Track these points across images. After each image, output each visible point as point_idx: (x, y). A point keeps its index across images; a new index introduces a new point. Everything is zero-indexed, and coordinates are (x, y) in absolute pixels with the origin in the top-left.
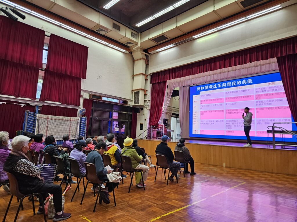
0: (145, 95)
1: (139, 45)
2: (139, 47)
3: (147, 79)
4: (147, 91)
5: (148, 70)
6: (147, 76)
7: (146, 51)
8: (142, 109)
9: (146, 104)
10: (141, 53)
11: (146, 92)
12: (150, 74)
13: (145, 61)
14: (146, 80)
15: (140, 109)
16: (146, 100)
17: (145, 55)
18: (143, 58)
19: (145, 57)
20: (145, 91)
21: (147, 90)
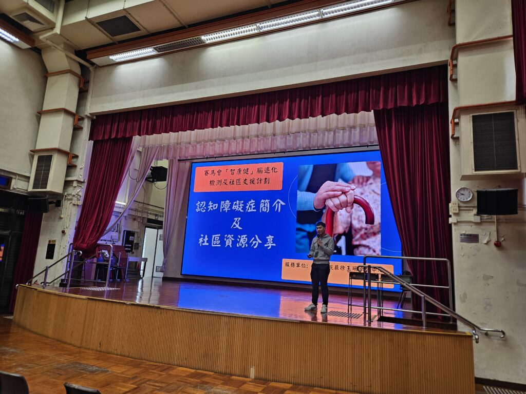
0: (71, 167)
1: (57, 30)
2: (56, 34)
3: (81, 128)
4: (77, 157)
5: (85, 106)
6: (82, 119)
7: (82, 53)
8: (58, 204)
9: (70, 190)
10: (67, 56)
11: (74, 160)
12: (89, 115)
13: (77, 79)
14: (77, 129)
15: (51, 203)
16: (72, 181)
17: (80, 64)
18: (70, 72)
19: (78, 71)
20: (71, 157)
21: (77, 154)
